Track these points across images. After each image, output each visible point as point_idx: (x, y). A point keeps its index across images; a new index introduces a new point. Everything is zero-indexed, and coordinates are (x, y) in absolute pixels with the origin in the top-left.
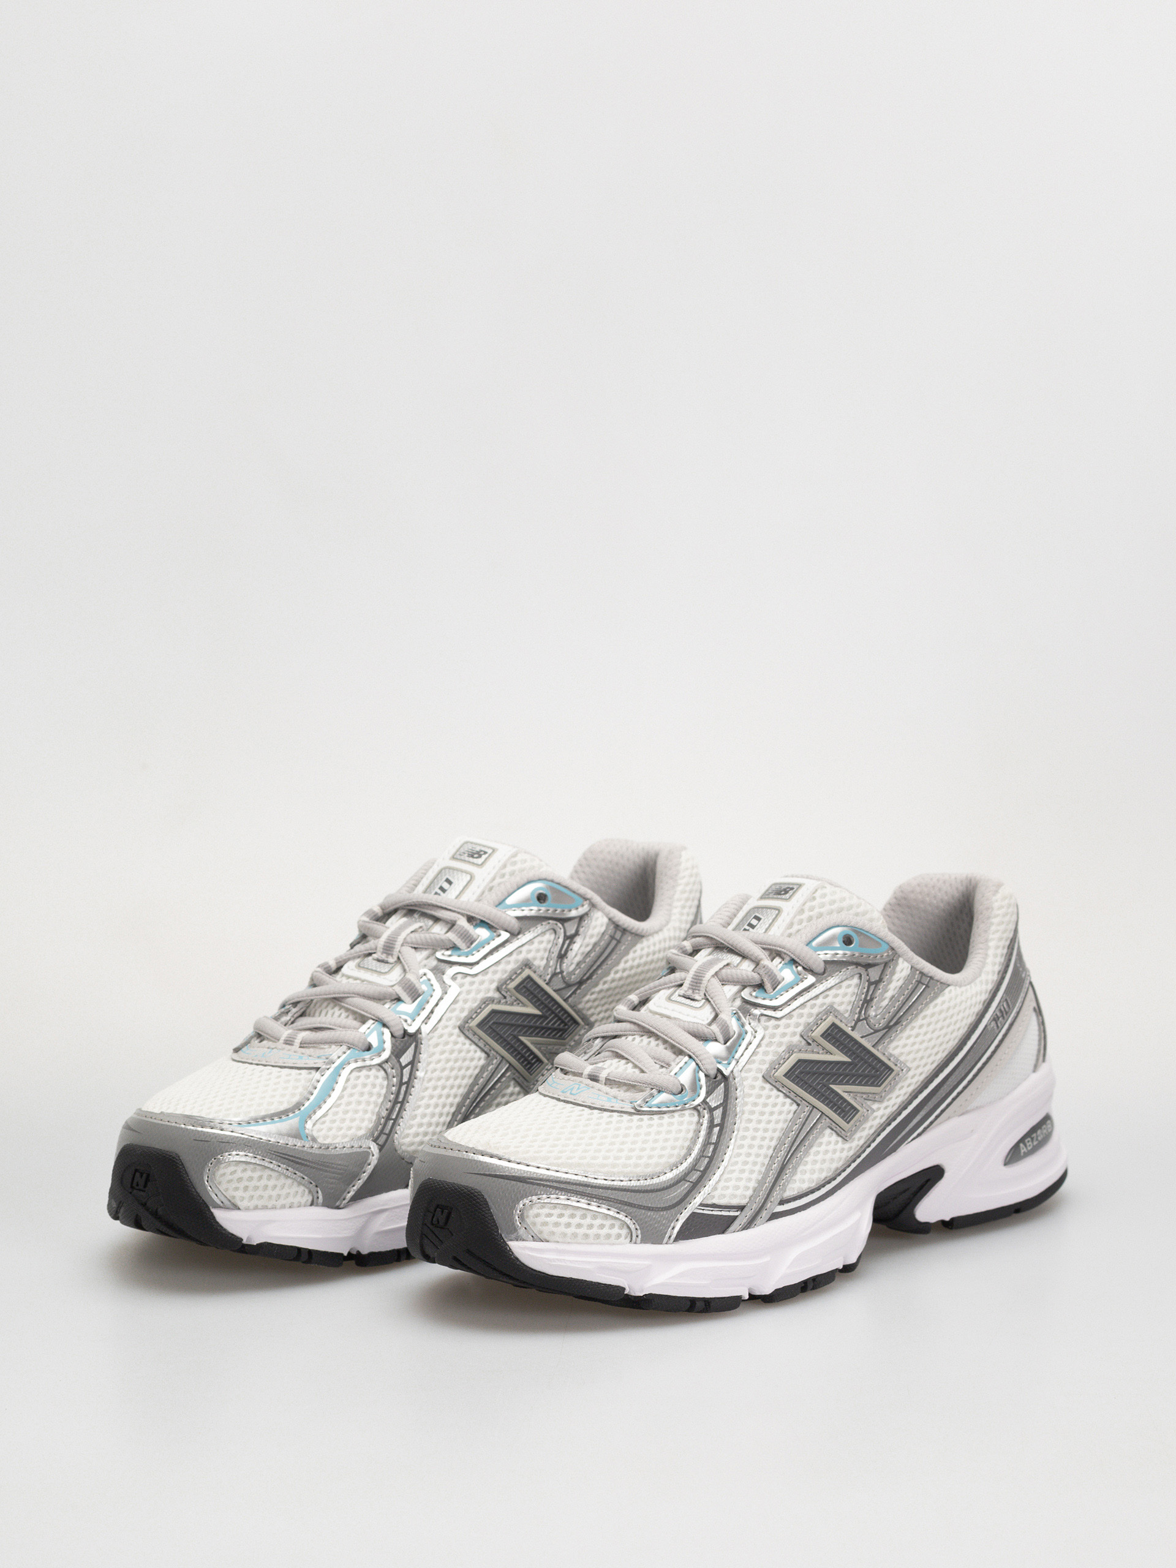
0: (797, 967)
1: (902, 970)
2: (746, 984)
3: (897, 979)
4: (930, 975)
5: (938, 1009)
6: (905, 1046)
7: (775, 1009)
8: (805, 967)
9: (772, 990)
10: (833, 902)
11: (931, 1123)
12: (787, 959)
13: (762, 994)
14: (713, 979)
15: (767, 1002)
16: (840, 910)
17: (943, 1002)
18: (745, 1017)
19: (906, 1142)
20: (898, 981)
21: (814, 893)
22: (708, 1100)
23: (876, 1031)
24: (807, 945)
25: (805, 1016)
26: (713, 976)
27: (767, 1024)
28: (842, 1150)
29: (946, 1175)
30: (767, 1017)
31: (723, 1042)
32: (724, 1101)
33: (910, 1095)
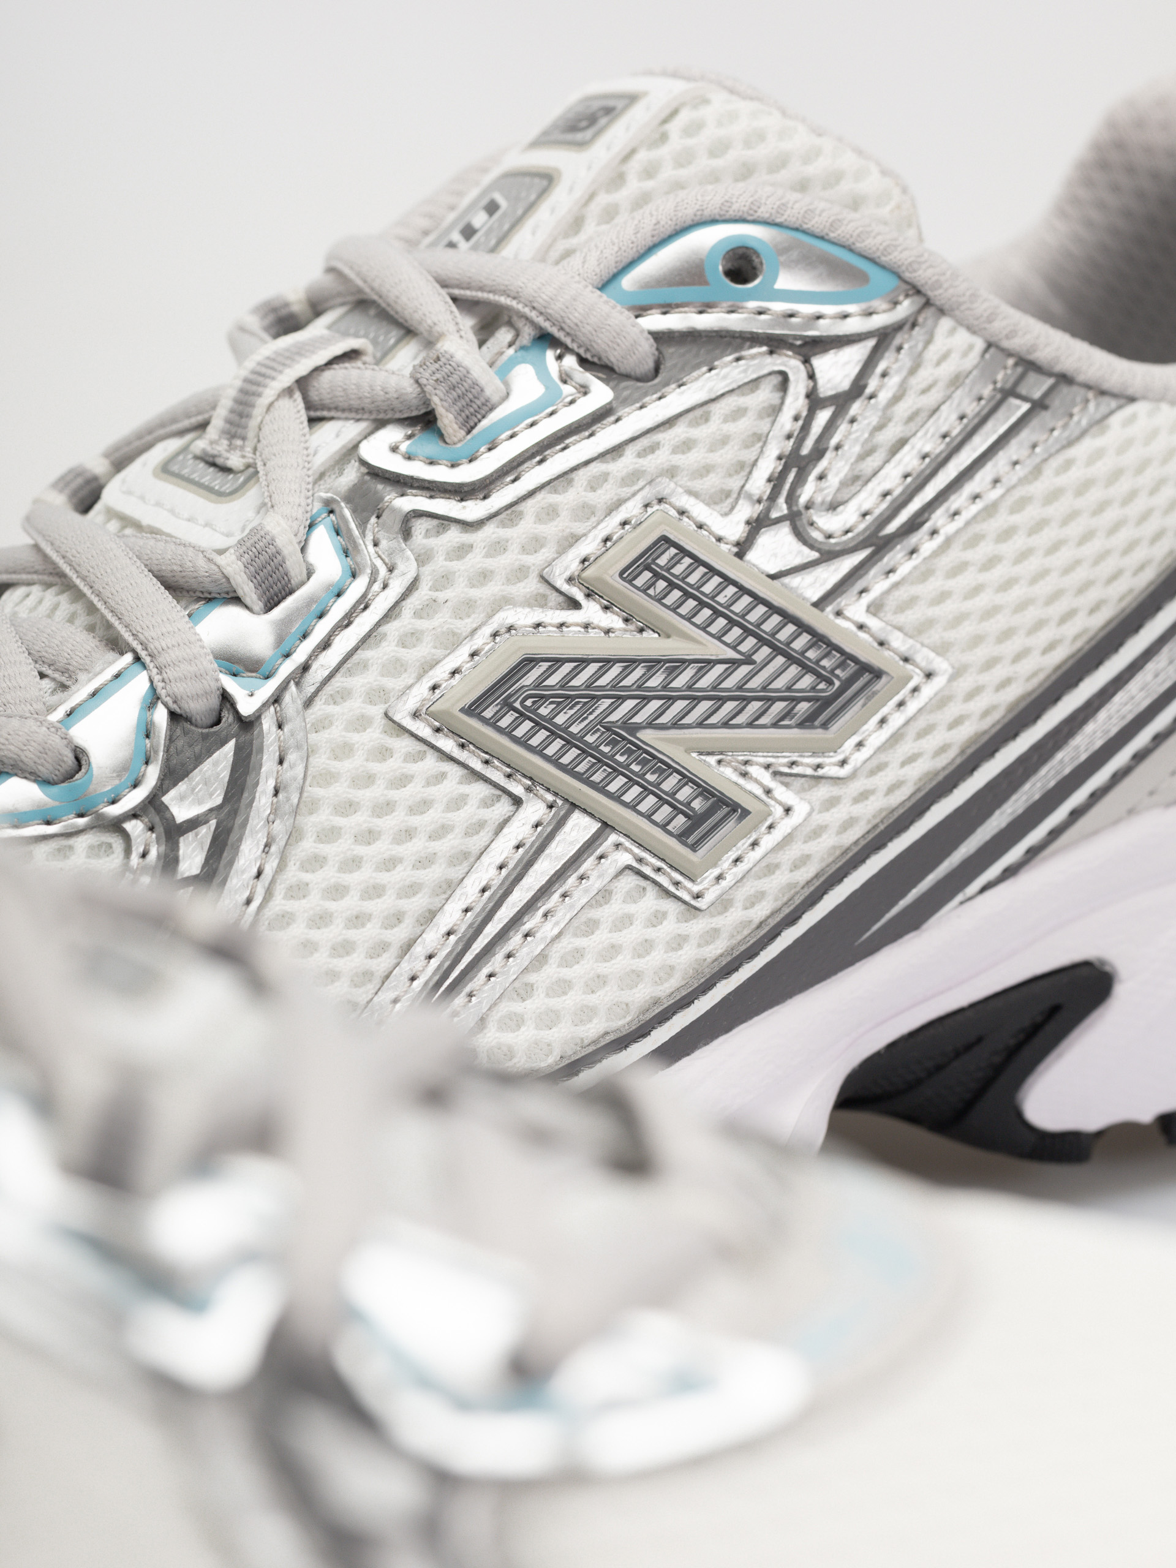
0: (559, 358)
1: (945, 357)
2: (381, 416)
3: (923, 385)
4: (1058, 368)
5: (1076, 474)
6: (942, 597)
7: (462, 492)
8: (588, 356)
9: (463, 433)
10: (718, 149)
11: (1055, 834)
12: (527, 334)
13: (428, 445)
14: (285, 403)
15: (441, 474)
16: (746, 172)
17: (1097, 455)
18: (363, 524)
19: (960, 897)
20: (925, 391)
21: (665, 121)
22: (166, 799)
23: (828, 556)
24: (603, 287)
25: (564, 514)
26: (288, 392)
27: (433, 542)
28: (679, 942)
29: (1121, 991)
30: (435, 522)
31: (258, 605)
32: (226, 799)
33: (962, 752)
